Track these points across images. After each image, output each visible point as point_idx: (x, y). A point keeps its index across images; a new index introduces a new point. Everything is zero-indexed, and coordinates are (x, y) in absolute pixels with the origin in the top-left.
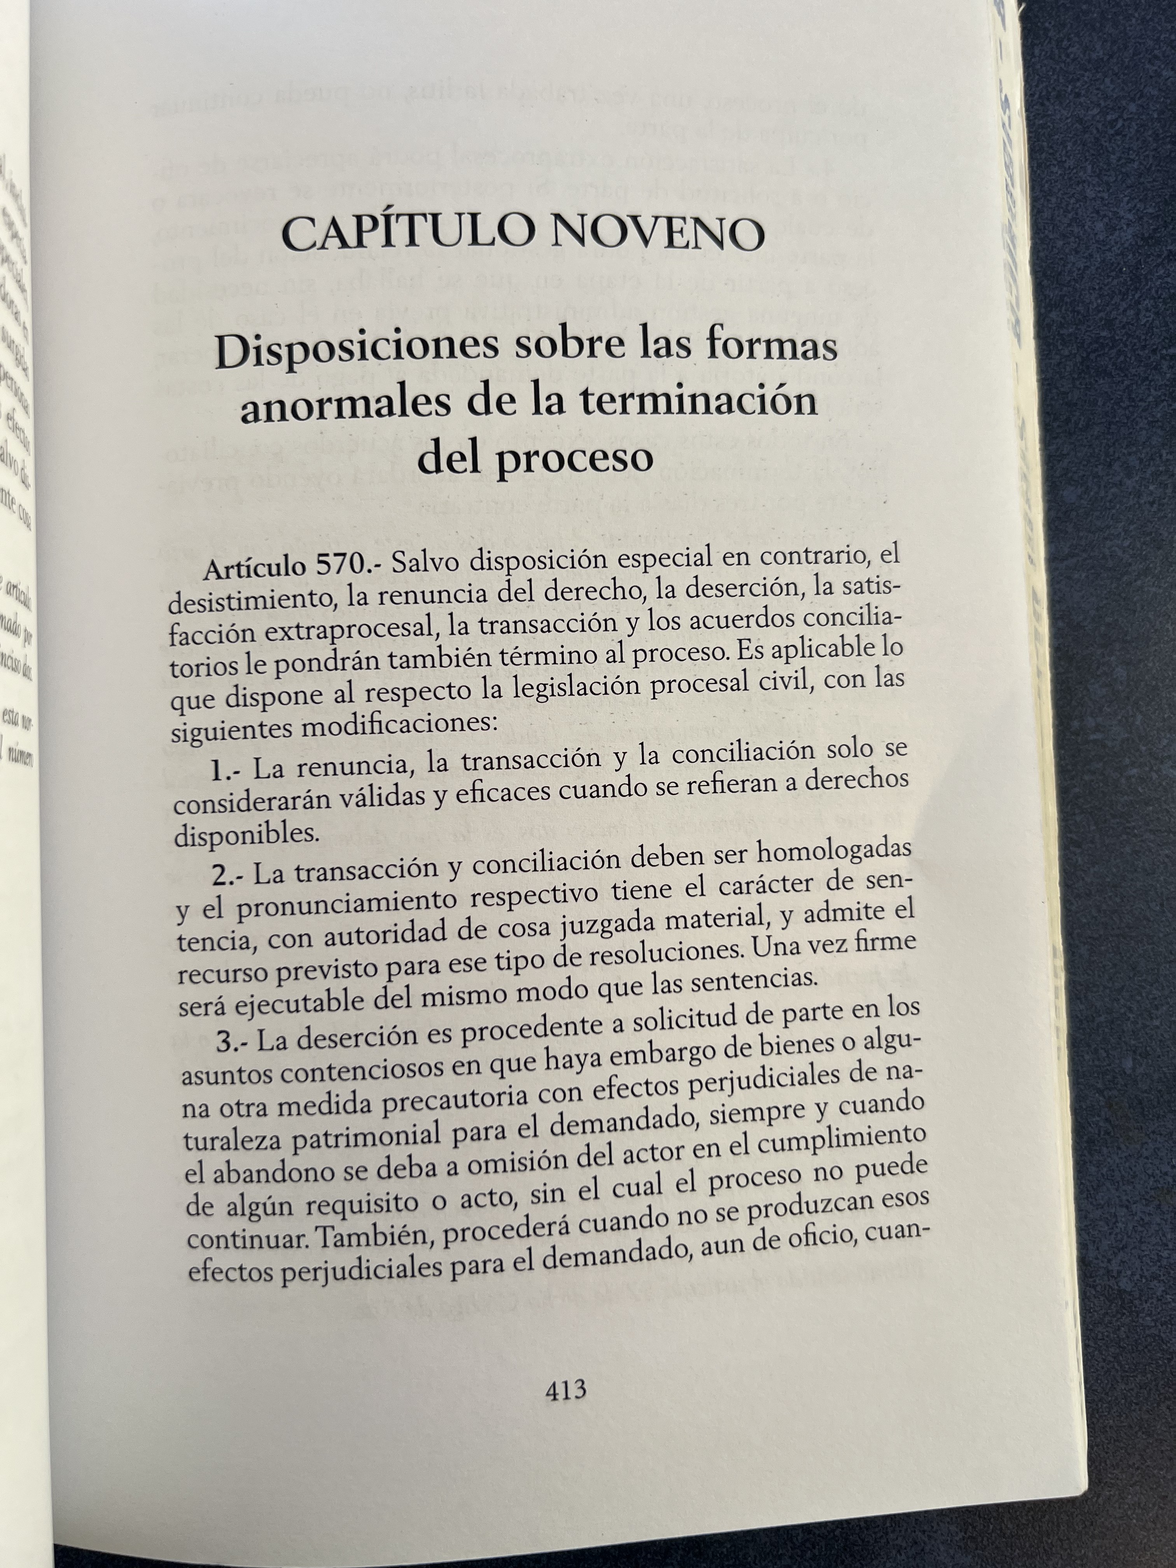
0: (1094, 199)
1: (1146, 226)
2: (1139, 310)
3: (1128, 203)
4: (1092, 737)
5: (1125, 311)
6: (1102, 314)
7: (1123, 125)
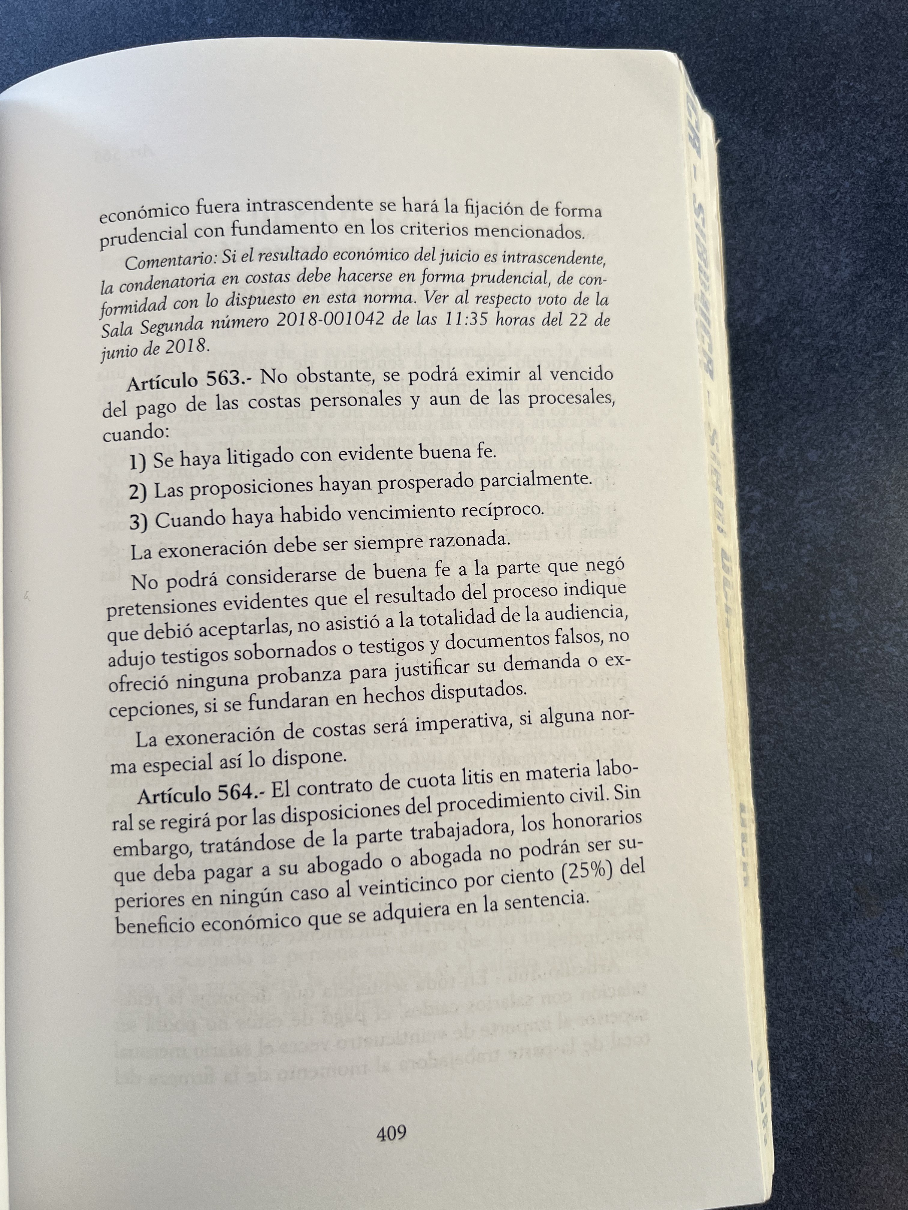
0: (822, 249)
1: (858, 267)
2: (856, 326)
3: (845, 251)
4: (834, 626)
5: (846, 326)
6: (831, 329)
7: (840, 197)
